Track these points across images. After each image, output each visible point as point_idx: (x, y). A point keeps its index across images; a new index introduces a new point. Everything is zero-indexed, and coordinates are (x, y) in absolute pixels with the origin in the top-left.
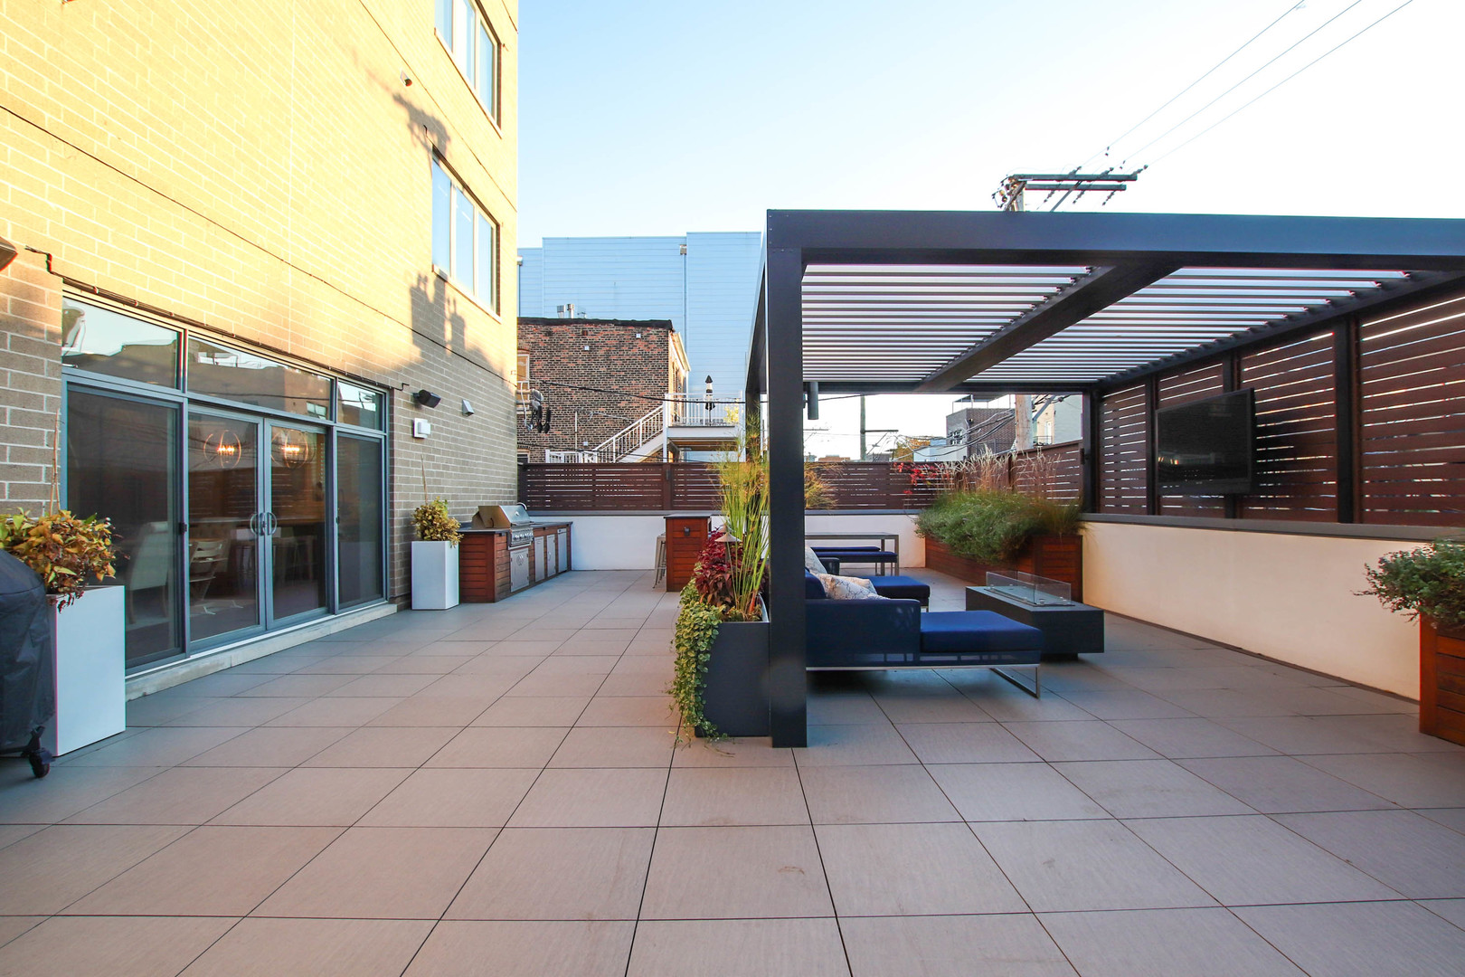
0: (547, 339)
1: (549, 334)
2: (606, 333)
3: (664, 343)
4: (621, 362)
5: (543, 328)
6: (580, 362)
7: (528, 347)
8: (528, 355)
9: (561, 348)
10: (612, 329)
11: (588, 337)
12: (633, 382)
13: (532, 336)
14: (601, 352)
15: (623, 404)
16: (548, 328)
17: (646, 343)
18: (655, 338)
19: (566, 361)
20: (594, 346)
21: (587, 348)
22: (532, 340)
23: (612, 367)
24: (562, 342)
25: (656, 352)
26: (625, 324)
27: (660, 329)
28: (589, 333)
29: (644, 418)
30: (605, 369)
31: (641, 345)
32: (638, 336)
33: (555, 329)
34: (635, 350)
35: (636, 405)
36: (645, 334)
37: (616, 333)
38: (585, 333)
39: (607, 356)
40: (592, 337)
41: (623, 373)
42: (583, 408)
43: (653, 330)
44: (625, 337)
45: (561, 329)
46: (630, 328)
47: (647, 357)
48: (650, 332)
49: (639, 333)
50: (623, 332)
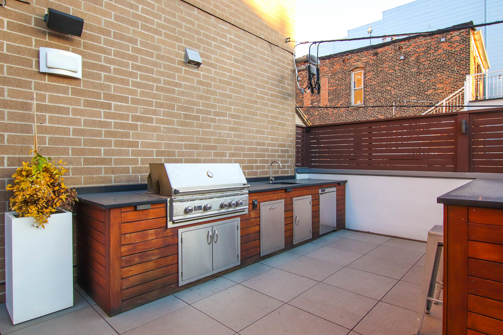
0: (375, 58)
1: (376, 54)
2: (416, 44)
3: (466, 41)
4: (428, 62)
5: (372, 52)
6: (397, 68)
7: (362, 66)
8: (363, 71)
9: (385, 61)
10: (422, 39)
11: (402, 50)
12: (438, 75)
13: (365, 58)
14: (413, 58)
15: (429, 92)
16: (375, 50)
17: (450, 44)
18: (457, 38)
19: (387, 69)
20: (407, 56)
21: (402, 58)
22: (365, 61)
23: (421, 67)
24: (384, 58)
25: (458, 49)
26: (431, 34)
27: (462, 31)
28: (404, 47)
29: (447, 98)
30: (415, 69)
31: (445, 46)
32: (443, 40)
33: (379, 50)
34: (441, 51)
35: (441, 91)
36: (449, 37)
37: (424, 42)
38: (400, 48)
39: (418, 59)
40: (406, 50)
41: (430, 70)
42: (399, 99)
43: (456, 32)
44: (432, 43)
45: (384, 49)
46: (436, 36)
47: (450, 54)
48: (453, 35)
49: (443, 37)
50: (430, 41)
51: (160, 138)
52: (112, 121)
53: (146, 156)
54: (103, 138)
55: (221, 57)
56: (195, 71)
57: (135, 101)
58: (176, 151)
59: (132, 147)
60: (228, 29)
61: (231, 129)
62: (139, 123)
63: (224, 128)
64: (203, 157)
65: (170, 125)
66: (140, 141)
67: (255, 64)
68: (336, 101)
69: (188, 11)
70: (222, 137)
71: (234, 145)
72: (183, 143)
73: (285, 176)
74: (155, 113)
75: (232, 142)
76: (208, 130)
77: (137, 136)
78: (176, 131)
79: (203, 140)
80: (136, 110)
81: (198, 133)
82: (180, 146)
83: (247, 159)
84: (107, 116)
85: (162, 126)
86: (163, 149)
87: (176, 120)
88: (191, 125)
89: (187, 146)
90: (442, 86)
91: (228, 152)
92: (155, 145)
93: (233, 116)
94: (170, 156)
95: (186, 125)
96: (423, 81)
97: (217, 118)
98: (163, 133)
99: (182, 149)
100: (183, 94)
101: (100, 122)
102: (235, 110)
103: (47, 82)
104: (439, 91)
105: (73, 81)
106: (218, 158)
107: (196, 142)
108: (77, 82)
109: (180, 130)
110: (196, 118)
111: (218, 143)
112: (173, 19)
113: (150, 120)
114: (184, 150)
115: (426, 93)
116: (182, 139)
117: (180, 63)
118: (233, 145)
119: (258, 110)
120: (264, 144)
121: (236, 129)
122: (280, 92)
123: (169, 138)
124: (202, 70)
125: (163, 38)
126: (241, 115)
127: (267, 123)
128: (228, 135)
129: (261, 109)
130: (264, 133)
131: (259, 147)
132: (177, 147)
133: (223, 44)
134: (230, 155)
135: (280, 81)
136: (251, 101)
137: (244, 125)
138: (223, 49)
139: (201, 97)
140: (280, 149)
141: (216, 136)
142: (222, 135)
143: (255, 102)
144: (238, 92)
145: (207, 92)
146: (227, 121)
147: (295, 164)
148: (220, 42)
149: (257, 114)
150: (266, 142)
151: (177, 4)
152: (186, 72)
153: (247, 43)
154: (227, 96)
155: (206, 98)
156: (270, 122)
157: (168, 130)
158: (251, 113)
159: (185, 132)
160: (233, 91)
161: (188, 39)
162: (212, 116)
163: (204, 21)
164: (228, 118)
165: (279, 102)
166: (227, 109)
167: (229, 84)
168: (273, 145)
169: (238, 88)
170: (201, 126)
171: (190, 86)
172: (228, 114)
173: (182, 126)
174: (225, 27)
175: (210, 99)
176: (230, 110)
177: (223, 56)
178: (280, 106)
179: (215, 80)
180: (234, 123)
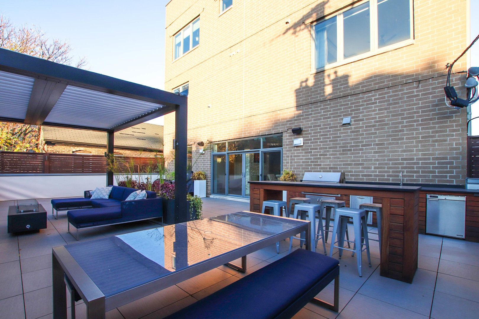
51: (331, 162)
52: (313, 157)
53: (324, 169)
54: (310, 164)
55: (368, 113)
56: (349, 127)
57: (321, 149)
58: (338, 167)
59: (319, 166)
60: (373, 94)
61: (375, 152)
62: (322, 157)
63: (371, 153)
64: (354, 169)
65: (335, 155)
66: (322, 163)
69: (345, 100)
70: (368, 158)
72: (342, 163)
74: (328, 151)
75: (377, 160)
76: (357, 155)
77: (321, 162)
78: (338, 158)
79: (354, 161)
80: (321, 152)
81: (351, 157)
82: (341, 165)
83: (391, 170)
84: (311, 156)
85: (331, 156)
87: (338, 153)
88: (347, 154)
89: (344, 165)
91: (373, 166)
92: (328, 165)
93: (377, 145)
95: (344, 154)
97: (364, 148)
98: (332, 159)
100: (342, 140)
101: (309, 158)
102: (379, 141)
103: (296, 149)
106: (365, 170)
107: (350, 162)
108: (301, 147)
109: (340, 157)
110: (350, 150)
111: (365, 162)
112: (337, 108)
113: (326, 155)
114: (342, 166)
117: (340, 126)
119: (404, 135)
120: (413, 159)
121: (380, 152)
122: (437, 114)
123: (335, 162)
124: (353, 125)
125: (332, 119)
126: (385, 142)
127: (416, 143)
128: (373, 156)
129: (408, 134)
130: (413, 151)
131: (405, 162)
132: (339, 165)
133: (369, 105)
134: (375, 168)
135: (437, 105)
136: (396, 131)
137: (388, 148)
138: (369, 108)
139: (353, 139)
140: (437, 161)
141: (363, 158)
142: (368, 156)
143: (400, 131)
144: (382, 129)
145: (357, 135)
146: (372, 149)
147: (466, 174)
148: (367, 104)
149: (403, 139)
150: (415, 157)
151: (339, 101)
152: (344, 129)
153: (391, 94)
154: (372, 134)
155: (356, 139)
156: (420, 142)
157: (334, 158)
158: (395, 139)
159: (343, 158)
160: (378, 129)
161: (345, 113)
162: (360, 148)
163: (355, 99)
164: (373, 146)
165: (433, 123)
166: (372, 141)
167: (374, 126)
168: (425, 159)
169: (383, 126)
170: (352, 154)
171: (346, 135)
172: (373, 144)
173: (341, 155)
174: (371, 95)
175: (358, 139)
176: (375, 141)
177: (369, 112)
178: (437, 126)
179: (362, 127)
180: (379, 148)
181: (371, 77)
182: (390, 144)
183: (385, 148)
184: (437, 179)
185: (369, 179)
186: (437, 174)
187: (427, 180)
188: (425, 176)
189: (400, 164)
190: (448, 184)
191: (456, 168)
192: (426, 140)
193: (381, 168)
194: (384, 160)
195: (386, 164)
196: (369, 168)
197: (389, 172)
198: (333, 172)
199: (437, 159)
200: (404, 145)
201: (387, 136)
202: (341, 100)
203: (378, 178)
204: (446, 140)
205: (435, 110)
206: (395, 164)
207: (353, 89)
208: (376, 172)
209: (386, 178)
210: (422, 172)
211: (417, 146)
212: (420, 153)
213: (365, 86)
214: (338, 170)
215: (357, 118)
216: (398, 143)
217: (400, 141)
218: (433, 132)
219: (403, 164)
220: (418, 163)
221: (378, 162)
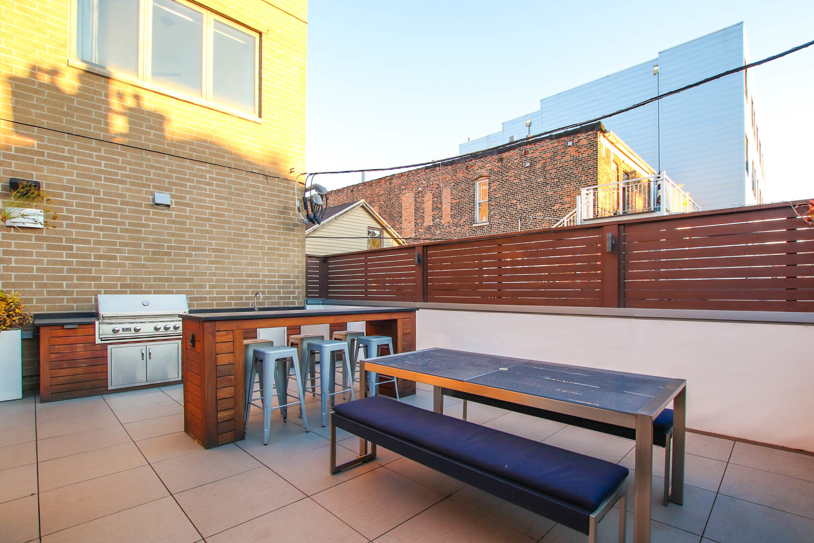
0: (500, 164)
1: (501, 160)
2: (543, 148)
3: (594, 145)
4: (555, 170)
5: (496, 157)
6: (523, 177)
7: (486, 174)
8: (487, 180)
9: (509, 169)
10: (548, 143)
11: (528, 156)
12: (565, 186)
13: (489, 165)
14: (539, 166)
15: (556, 207)
16: (500, 155)
17: (577, 149)
18: (585, 142)
19: (513, 178)
20: (533, 162)
21: (528, 165)
22: (490, 168)
23: (548, 176)
24: (510, 165)
25: (585, 155)
26: (558, 136)
27: (590, 133)
28: (529, 152)
29: (568, 216)
30: (542, 179)
31: (572, 151)
32: (570, 144)
33: (504, 155)
34: (568, 157)
36: (576, 140)
37: (551, 146)
38: (526, 153)
39: (544, 167)
40: (532, 155)
41: (557, 180)
42: (525, 215)
43: (583, 135)
44: (559, 148)
45: (509, 154)
46: (562, 139)
47: (577, 161)
48: (581, 138)
49: (570, 141)
50: (557, 144)
51: (125, 273)
52: (74, 260)
53: (109, 288)
54: (65, 274)
55: (199, 196)
56: (166, 211)
57: (98, 243)
58: (144, 283)
59: (95, 281)
60: (208, 168)
61: (211, 262)
62: (102, 261)
63: (205, 262)
64: (176, 288)
65: (136, 261)
66: (103, 276)
67: (245, 198)
68: (459, 218)
69: (157, 159)
70: (200, 270)
71: (216, 277)
72: (152, 277)
73: (290, 307)
74: (119, 251)
75: (214, 274)
76: (181, 264)
77: (99, 271)
78: (143, 266)
79: (175, 274)
80: (99, 250)
81: (170, 267)
82: (148, 280)
83: (233, 290)
84: (69, 256)
85: (127, 262)
86: (128, 282)
87: (143, 256)
88: (161, 260)
89: (155, 280)
90: (569, 199)
91: (208, 284)
92: (119, 279)
93: (214, 250)
94: (136, 288)
95: (155, 260)
96: (550, 193)
97: (194, 253)
98: (128, 268)
99: (150, 282)
100: (151, 233)
101: (62, 261)
102: (216, 244)
103: (13, 233)
104: (567, 206)
105: (37, 230)
106: (195, 290)
107: (168, 275)
108: (39, 231)
109: (148, 265)
110: (169, 254)
111: (194, 276)
112: (140, 168)
113: (114, 258)
114: (152, 283)
115: (553, 208)
116: (150, 273)
117: (147, 206)
118: (214, 277)
119: (250, 243)
120: (258, 276)
121: (218, 263)
122: (283, 223)
123: (136, 273)
124: (174, 210)
125: (128, 186)
126: (226, 249)
127: (262, 255)
128: (207, 268)
129: (252, 242)
130: (258, 265)
131: (250, 279)
132: (144, 280)
133: (202, 184)
134: (211, 287)
135: (282, 213)
136: (240, 235)
137: (229, 257)
138: (201, 189)
139: (173, 235)
140: (282, 280)
141: (192, 269)
142: (200, 268)
143: (245, 235)
144: (221, 227)
145: (181, 229)
146: (206, 256)
147: (305, 295)
148: (198, 182)
149: (247, 247)
150: (261, 273)
151: (144, 155)
152: (154, 213)
153: (233, 179)
154: (207, 232)
155: (179, 236)
156: (267, 254)
157: (134, 266)
158: (238, 246)
159: (154, 266)
160: (215, 227)
161: (157, 184)
162: (187, 252)
163: (177, 165)
164: (207, 252)
165: (279, 234)
166: (206, 244)
167: (209, 220)
168: (271, 276)
169: (222, 223)
170: (173, 261)
171: (160, 226)
172: (207, 249)
173: (150, 261)
174: (204, 168)
175: (184, 236)
176: (211, 244)
177: (201, 195)
178: (282, 237)
179: (190, 218)
180: (216, 257)
181: (205, 141)
182: (231, 252)
183: (225, 257)
184: (282, 301)
185: (202, 305)
186: (282, 295)
187: (273, 303)
188: (270, 298)
189: (244, 281)
190: (291, 306)
191: (298, 287)
192: (272, 253)
193: (220, 287)
194: (224, 275)
195: (227, 281)
196: (201, 286)
197: (230, 293)
198: (130, 294)
199: (282, 276)
200: (249, 256)
201: (229, 240)
202: (150, 157)
203: (215, 302)
204: (289, 256)
205: (279, 218)
206: (239, 281)
207: (174, 146)
208: (212, 293)
209: (227, 301)
210: (269, 293)
211: (263, 260)
212: (266, 268)
213: (195, 150)
214: (144, 289)
215: (181, 199)
216: (241, 252)
217: (244, 250)
218: (278, 244)
219: (247, 281)
220: (263, 281)
221: (215, 278)
